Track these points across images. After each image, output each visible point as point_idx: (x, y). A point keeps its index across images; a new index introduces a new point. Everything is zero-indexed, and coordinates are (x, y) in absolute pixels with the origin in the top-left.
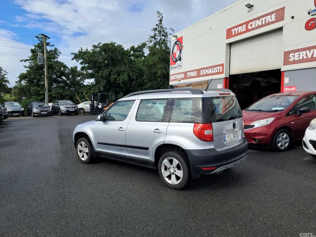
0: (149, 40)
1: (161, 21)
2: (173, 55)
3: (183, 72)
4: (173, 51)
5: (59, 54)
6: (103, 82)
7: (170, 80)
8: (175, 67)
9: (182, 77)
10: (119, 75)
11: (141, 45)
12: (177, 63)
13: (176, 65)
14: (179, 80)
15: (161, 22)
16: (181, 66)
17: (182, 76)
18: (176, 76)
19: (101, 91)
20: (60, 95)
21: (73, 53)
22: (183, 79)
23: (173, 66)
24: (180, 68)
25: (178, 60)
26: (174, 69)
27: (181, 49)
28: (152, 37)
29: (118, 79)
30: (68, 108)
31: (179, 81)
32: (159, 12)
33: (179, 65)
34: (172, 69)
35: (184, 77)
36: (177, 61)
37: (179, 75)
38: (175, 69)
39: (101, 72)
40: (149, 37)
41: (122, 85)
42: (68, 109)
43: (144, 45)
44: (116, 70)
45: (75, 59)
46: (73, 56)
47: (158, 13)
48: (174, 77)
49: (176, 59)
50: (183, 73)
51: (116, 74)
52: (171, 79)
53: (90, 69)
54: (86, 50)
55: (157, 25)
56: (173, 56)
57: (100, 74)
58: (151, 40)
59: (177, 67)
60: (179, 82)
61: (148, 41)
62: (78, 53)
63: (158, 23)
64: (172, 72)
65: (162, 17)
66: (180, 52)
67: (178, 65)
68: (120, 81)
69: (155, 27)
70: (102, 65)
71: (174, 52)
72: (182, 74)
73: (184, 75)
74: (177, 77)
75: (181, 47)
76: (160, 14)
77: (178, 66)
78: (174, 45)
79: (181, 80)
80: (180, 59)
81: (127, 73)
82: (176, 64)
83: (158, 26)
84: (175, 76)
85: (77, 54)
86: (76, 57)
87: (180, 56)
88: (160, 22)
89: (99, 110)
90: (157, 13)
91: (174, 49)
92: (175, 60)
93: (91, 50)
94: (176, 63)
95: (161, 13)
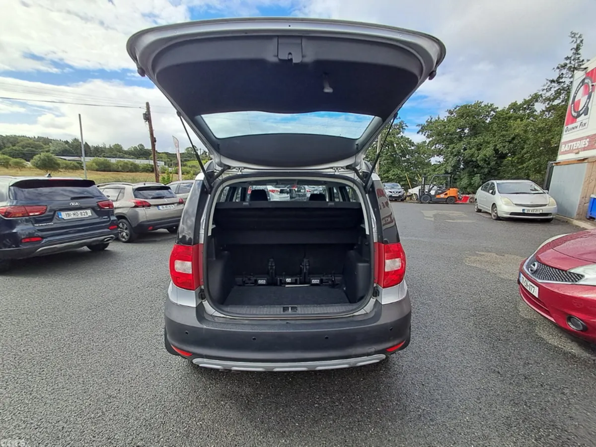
0: (545, 88)
1: (578, 48)
2: (573, 105)
3: (588, 135)
4: (575, 97)
5: (406, 127)
6: (452, 160)
7: (559, 153)
8: (573, 128)
9: (583, 146)
10: (479, 149)
11: (531, 97)
12: (578, 119)
13: (577, 124)
14: (577, 151)
15: (577, 51)
16: (585, 124)
17: (584, 143)
18: (572, 144)
19: (448, 172)
20: (398, 177)
21: (419, 125)
22: (584, 149)
23: (570, 126)
24: (583, 128)
25: (582, 114)
26: (570, 132)
27: (592, 92)
28: (553, 81)
29: (476, 155)
30: (391, 192)
31: (577, 153)
32: (575, 34)
33: (582, 123)
34: (567, 132)
35: (588, 146)
36: (579, 116)
37: (579, 142)
38: (573, 131)
39: (451, 146)
40: (545, 82)
41: (481, 163)
42: (391, 194)
43: (536, 98)
44: (476, 142)
45: (421, 133)
46: (419, 128)
47: (573, 35)
48: (568, 146)
49: (578, 112)
50: (588, 137)
51: (475, 147)
52: (562, 151)
53: (439, 143)
54: (437, 119)
55: (567, 58)
56: (572, 108)
57: (449, 149)
58: (551, 86)
59: (576, 127)
60: (577, 155)
61: (543, 90)
62: (426, 124)
63: (570, 54)
64: (566, 137)
65: (582, 41)
66: (589, 98)
67: (580, 122)
68: (478, 158)
69: (562, 62)
70: (454, 136)
71: (576, 100)
72: (584, 140)
73: (589, 142)
74: (575, 145)
75: (592, 88)
76: (577, 36)
77: (581, 125)
78: (578, 87)
79: (580, 152)
80: (586, 112)
81: (494, 144)
82: (576, 122)
83: (570, 60)
84: (570, 144)
85: (424, 125)
86: (423, 129)
87: (587, 105)
88: (575, 51)
89: (429, 197)
90: (571, 36)
91: (576, 94)
92: (575, 114)
93: (445, 117)
94: (576, 120)
95: (581, 35)
